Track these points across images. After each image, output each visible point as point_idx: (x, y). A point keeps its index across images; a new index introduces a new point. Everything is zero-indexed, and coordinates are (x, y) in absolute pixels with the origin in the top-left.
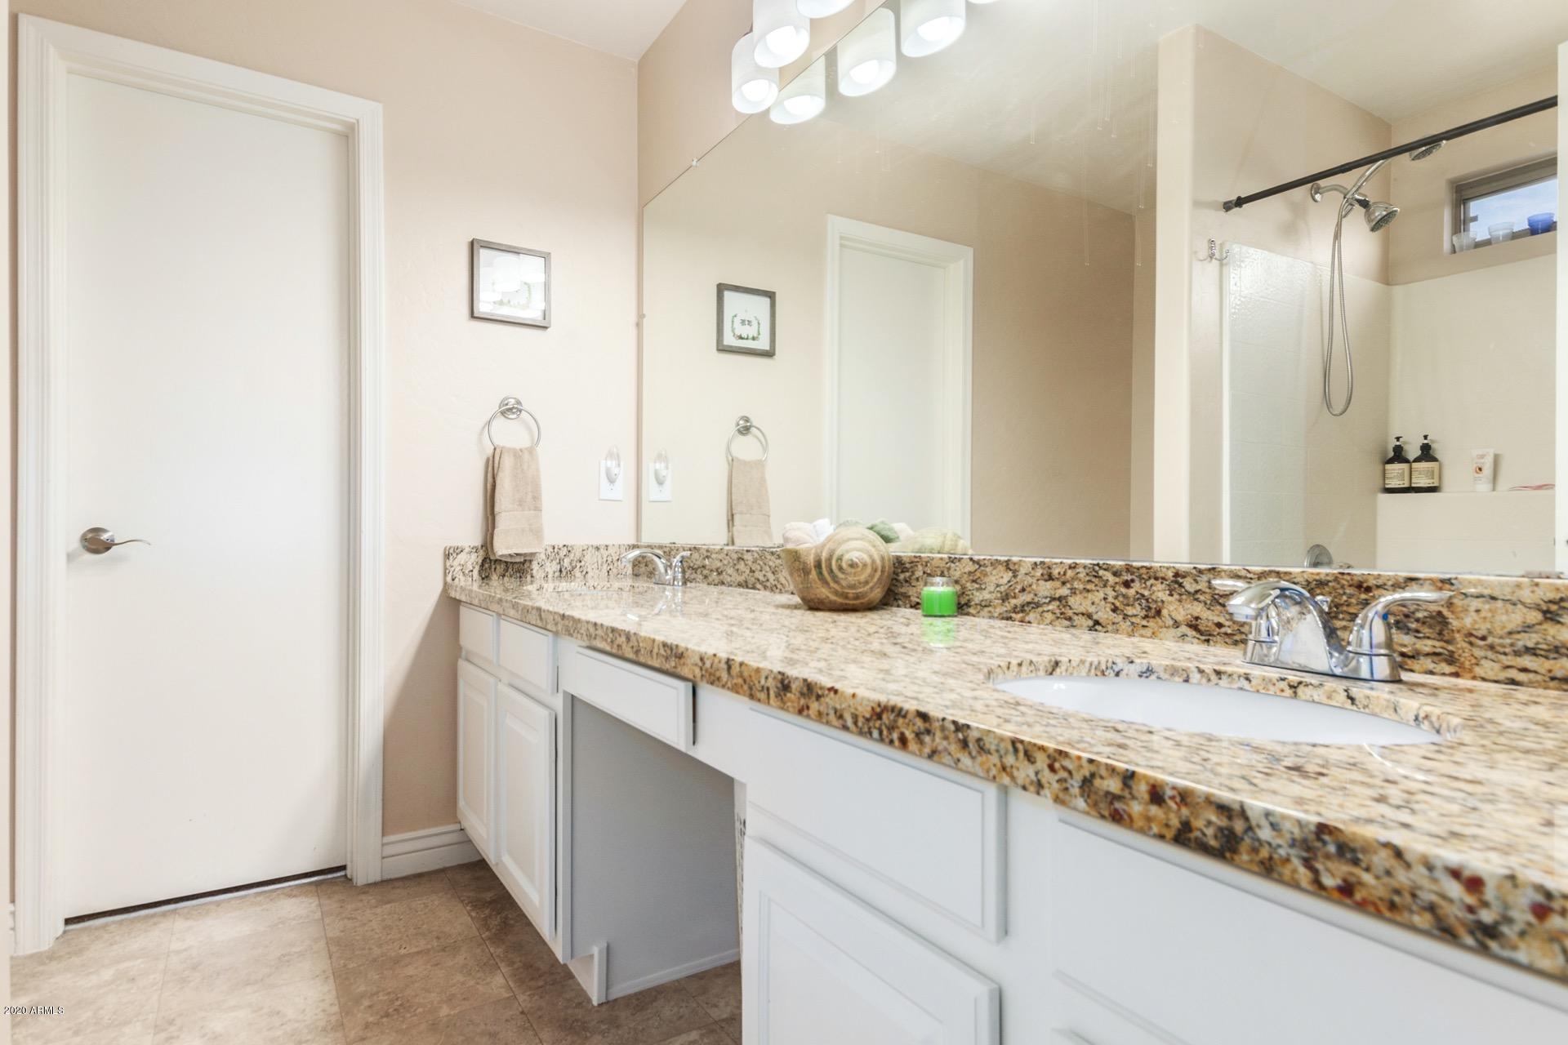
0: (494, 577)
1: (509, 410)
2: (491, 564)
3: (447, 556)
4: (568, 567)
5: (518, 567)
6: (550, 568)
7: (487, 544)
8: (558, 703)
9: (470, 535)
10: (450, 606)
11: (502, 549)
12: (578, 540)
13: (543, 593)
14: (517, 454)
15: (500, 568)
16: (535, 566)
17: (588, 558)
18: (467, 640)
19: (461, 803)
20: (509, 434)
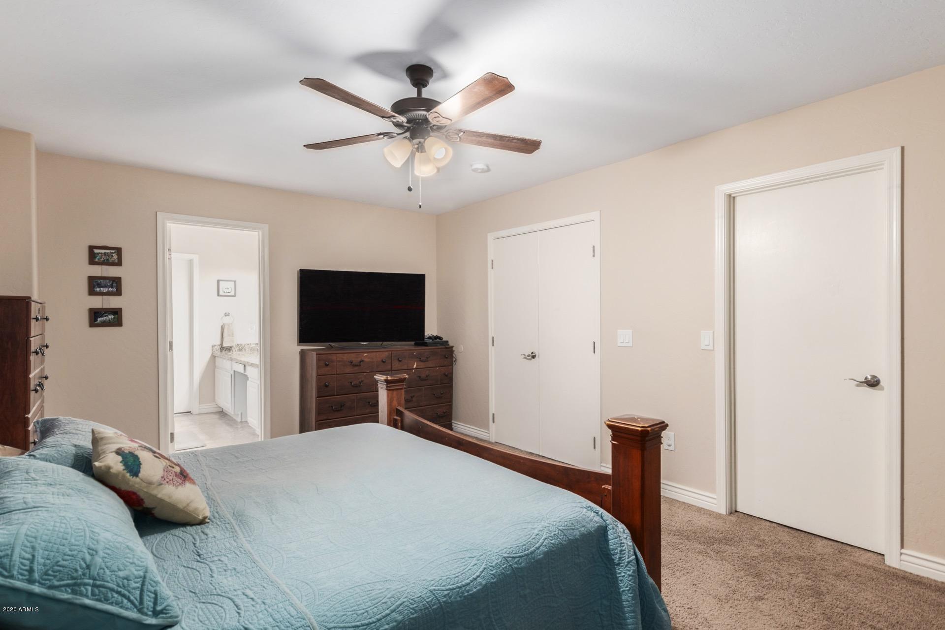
0: (223, 351)
1: (226, 315)
2: (222, 348)
3: (213, 347)
4: (241, 348)
5: (229, 349)
6: (237, 349)
7: (222, 344)
8: (232, 372)
9: (218, 342)
10: (213, 357)
11: (225, 345)
12: (243, 343)
13: (235, 354)
14: (228, 325)
15: (225, 349)
16: (233, 348)
17: (246, 346)
18: (217, 364)
19: (216, 398)
20: (227, 320)
